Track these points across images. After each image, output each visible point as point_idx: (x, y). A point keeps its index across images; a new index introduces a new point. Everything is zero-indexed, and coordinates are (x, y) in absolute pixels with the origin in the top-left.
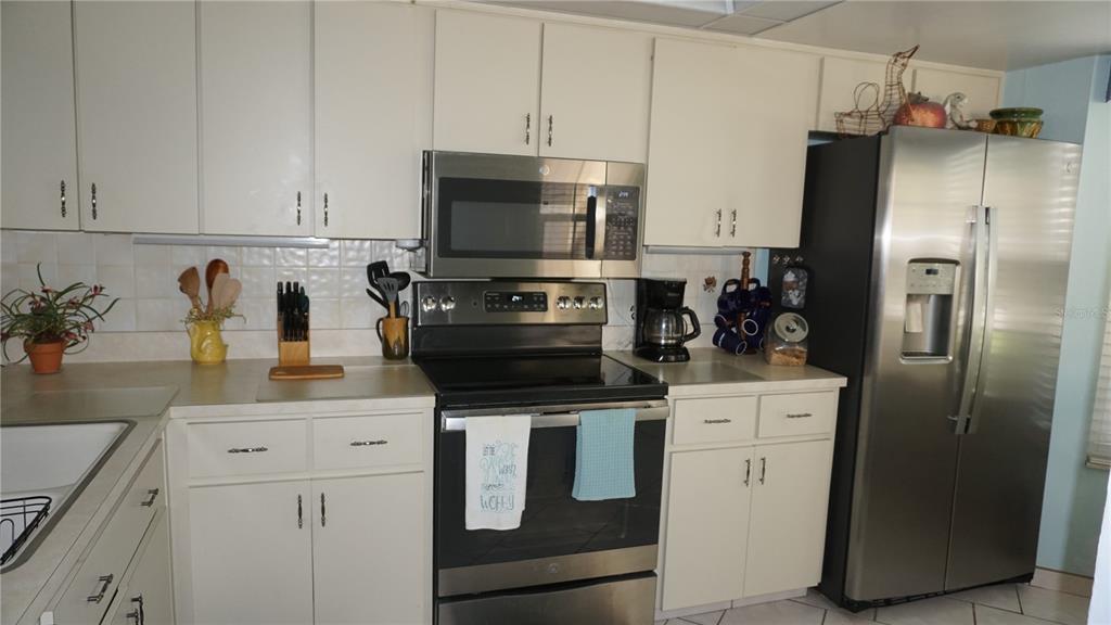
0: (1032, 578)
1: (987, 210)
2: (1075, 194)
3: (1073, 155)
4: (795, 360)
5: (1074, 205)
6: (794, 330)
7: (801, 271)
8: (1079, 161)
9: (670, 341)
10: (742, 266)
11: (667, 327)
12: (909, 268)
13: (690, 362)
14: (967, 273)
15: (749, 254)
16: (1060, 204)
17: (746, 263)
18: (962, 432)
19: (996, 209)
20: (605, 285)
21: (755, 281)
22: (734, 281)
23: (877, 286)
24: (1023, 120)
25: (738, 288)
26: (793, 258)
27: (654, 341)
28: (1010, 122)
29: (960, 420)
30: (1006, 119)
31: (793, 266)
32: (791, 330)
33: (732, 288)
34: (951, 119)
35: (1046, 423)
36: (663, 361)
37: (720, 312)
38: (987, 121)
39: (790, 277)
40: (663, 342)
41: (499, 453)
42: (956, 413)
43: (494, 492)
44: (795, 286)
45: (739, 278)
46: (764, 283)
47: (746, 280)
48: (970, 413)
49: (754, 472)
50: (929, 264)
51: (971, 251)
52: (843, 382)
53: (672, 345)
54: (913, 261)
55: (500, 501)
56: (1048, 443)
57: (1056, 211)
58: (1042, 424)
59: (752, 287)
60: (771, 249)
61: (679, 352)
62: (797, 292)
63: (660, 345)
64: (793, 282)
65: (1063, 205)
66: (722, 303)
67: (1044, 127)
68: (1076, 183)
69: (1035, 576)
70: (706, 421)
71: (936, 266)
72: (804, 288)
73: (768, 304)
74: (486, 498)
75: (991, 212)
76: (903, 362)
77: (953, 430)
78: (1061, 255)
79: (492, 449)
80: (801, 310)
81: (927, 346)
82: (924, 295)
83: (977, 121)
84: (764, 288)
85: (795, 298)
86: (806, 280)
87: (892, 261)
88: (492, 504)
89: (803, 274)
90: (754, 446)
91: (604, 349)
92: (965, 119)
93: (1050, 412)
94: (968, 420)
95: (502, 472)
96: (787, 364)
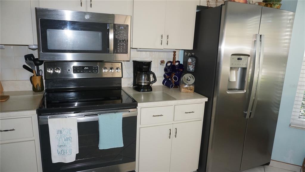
0: (269, 164)
1: (261, 36)
2: (291, 31)
3: (291, 17)
4: (190, 91)
5: (290, 35)
6: (190, 80)
7: (193, 58)
8: (293, 19)
9: (145, 84)
10: (173, 56)
11: (144, 78)
12: (231, 57)
13: (153, 92)
14: (252, 59)
15: (176, 52)
16: (285, 35)
17: (174, 55)
18: (249, 118)
19: (264, 35)
20: (122, 63)
21: (179, 62)
22: (170, 62)
23: (219, 64)
24: (274, 3)
25: (171, 64)
26: (191, 53)
27: (140, 84)
28: (270, 4)
29: (248, 113)
30: (268, 3)
31: (191, 56)
32: (189, 79)
33: (169, 64)
34: (249, 2)
35: (277, 112)
36: (142, 92)
37: (165, 73)
38: (262, 3)
39: (190, 60)
40: (143, 84)
41: (64, 133)
42: (247, 110)
43: (63, 148)
44: (191, 63)
45: (172, 60)
46: (182, 62)
47: (174, 61)
48: (252, 110)
49: (173, 134)
50: (239, 56)
51: (254, 52)
52: (206, 99)
53: (146, 85)
54: (233, 55)
55: (65, 151)
56: (277, 118)
57: (284, 37)
58: (275, 112)
59: (177, 64)
60: (184, 50)
61: (148, 88)
62: (192, 66)
63: (142, 86)
64: (191, 62)
65: (287, 35)
66: (166, 70)
67: (281, 6)
68: (292, 27)
69: (270, 163)
70: (153, 116)
71: (241, 57)
72: (194, 64)
73: (182, 70)
74: (60, 151)
75: (262, 36)
76: (228, 93)
77: (245, 117)
78: (285, 53)
79: (61, 131)
80: (193, 72)
81: (237, 87)
82: (237, 68)
83: (258, 3)
84: (181, 64)
85: (191, 68)
86: (195, 62)
87: (225, 55)
88: (62, 153)
89: (194, 59)
90: (173, 124)
91: (122, 87)
92: (254, 2)
93: (279, 108)
94: (251, 113)
95: (65, 140)
96: (187, 92)
